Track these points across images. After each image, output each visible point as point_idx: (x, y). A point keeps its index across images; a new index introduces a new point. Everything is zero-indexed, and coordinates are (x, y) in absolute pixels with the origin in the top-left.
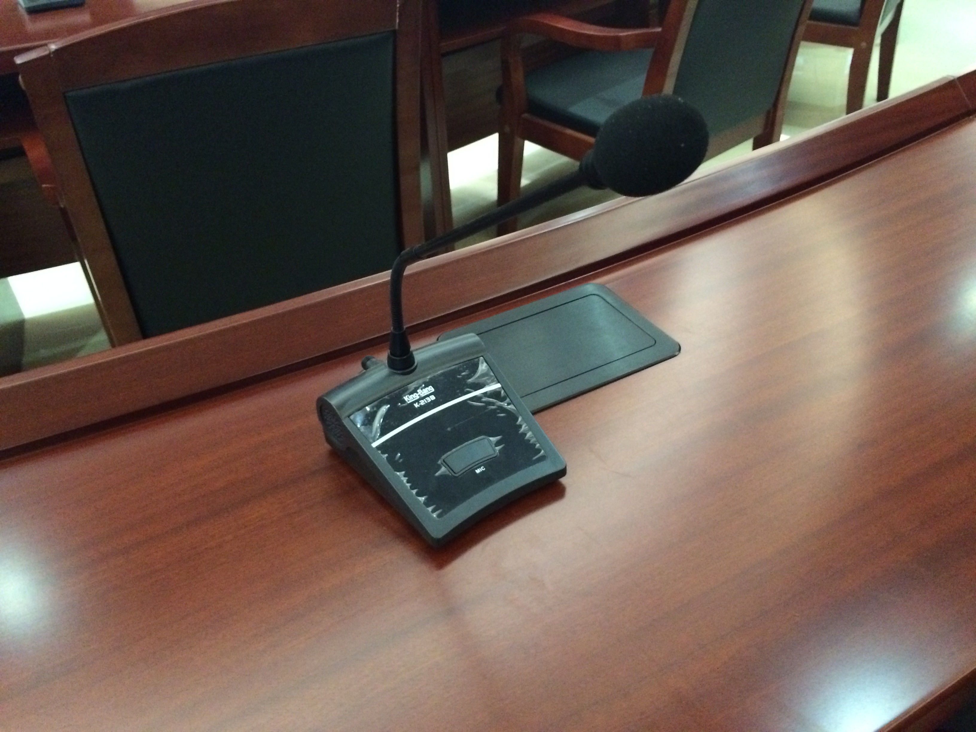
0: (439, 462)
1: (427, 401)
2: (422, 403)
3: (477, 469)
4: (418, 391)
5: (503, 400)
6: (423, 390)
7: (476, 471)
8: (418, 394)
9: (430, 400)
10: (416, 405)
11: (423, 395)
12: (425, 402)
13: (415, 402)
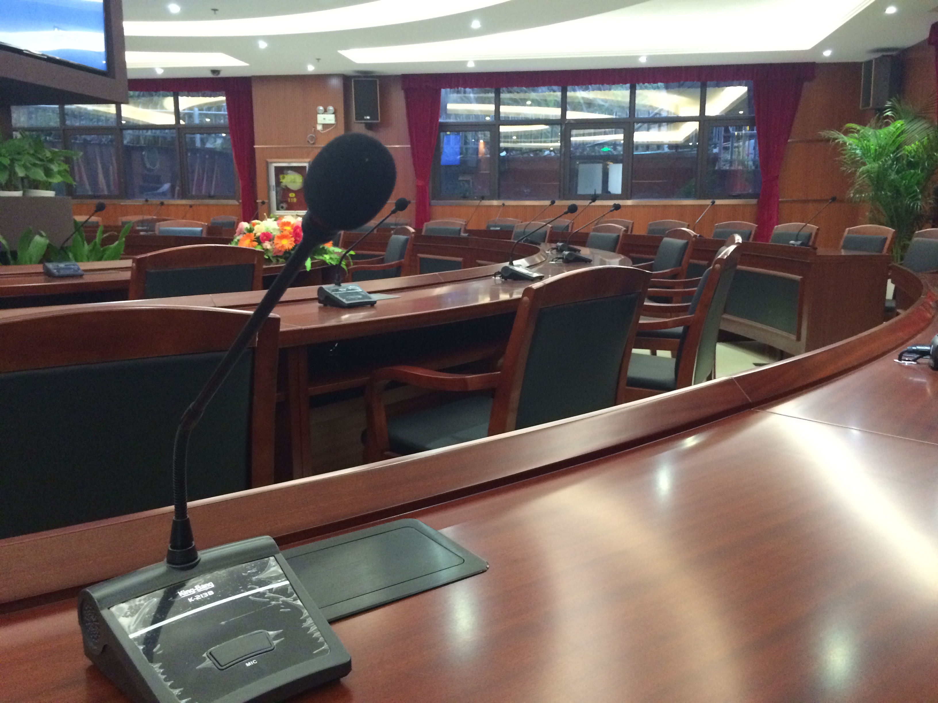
0: (205, 655)
1: (204, 596)
2: (198, 598)
3: (247, 663)
4: (195, 587)
5: (289, 596)
6: (202, 586)
7: (247, 664)
8: (195, 590)
9: (207, 595)
10: (190, 600)
11: (199, 591)
12: (201, 597)
13: (190, 597)
